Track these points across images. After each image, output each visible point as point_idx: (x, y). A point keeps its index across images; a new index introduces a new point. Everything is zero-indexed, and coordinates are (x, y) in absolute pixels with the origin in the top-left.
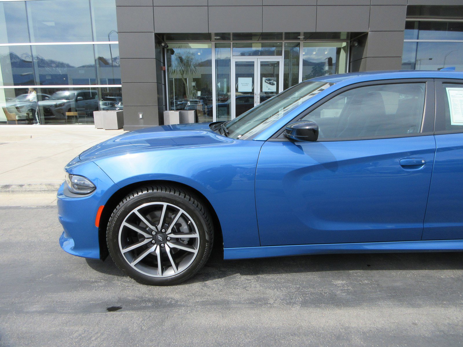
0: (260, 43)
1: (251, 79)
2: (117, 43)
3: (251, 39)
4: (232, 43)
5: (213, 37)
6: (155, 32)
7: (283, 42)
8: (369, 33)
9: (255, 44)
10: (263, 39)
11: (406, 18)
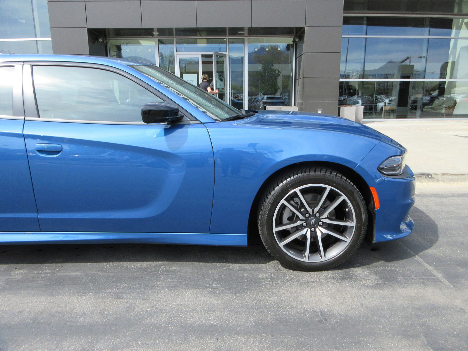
0: (205, 39)
1: (196, 75)
2: (50, 39)
3: (196, 35)
4: (175, 39)
5: (156, 33)
6: (88, 28)
7: (228, 38)
8: (306, 28)
9: (200, 40)
10: (208, 35)
11: (344, 13)
